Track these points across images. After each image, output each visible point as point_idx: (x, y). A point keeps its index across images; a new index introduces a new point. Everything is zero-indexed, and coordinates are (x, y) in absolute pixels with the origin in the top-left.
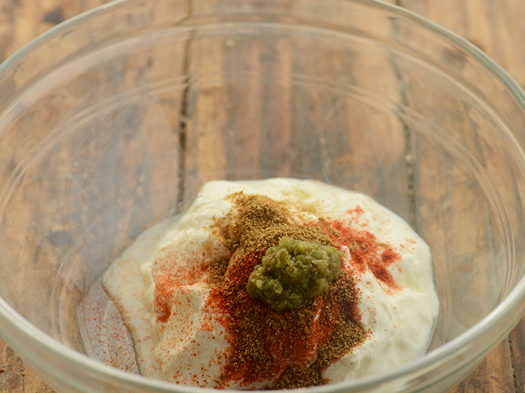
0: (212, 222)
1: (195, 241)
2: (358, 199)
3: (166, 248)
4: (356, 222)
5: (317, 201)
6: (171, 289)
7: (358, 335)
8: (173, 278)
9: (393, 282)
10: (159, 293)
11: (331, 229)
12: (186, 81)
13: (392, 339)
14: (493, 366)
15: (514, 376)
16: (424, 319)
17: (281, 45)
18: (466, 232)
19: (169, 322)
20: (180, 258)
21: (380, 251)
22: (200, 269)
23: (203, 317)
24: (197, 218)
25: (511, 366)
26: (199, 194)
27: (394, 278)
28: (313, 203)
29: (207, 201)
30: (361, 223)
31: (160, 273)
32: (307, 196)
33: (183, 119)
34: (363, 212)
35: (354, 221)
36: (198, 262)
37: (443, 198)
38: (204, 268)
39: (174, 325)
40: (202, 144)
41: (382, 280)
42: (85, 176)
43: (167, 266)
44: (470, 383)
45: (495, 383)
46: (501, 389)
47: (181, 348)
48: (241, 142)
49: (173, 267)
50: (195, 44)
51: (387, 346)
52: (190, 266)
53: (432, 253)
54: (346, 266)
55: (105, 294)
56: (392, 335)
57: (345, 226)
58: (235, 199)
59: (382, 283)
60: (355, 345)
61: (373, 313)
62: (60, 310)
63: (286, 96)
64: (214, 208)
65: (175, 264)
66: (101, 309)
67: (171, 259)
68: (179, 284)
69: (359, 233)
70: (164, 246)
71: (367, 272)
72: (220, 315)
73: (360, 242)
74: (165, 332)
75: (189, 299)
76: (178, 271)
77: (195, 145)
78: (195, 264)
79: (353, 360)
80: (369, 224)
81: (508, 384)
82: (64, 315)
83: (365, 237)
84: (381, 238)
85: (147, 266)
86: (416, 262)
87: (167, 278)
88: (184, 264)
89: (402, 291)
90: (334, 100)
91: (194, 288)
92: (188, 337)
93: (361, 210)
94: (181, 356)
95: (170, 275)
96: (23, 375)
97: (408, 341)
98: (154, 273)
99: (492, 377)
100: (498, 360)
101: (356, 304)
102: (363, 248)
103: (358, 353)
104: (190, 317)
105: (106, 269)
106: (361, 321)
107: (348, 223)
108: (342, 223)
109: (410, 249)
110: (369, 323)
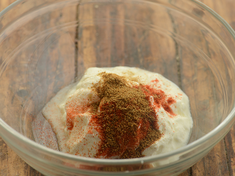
0: (92, 85)
1: (85, 94)
2: (156, 76)
3: (71, 97)
4: (156, 86)
5: (138, 76)
6: (74, 115)
7: (158, 136)
8: (74, 110)
9: (172, 112)
10: (68, 117)
11: (145, 89)
12: (78, 23)
13: (173, 137)
14: (217, 150)
15: (226, 154)
16: (186, 129)
17: (119, 7)
18: (204, 90)
19: (73, 130)
20: (78, 101)
21: (167, 99)
22: (87, 107)
23: (89, 128)
24: (85, 84)
25: (225, 150)
26: (85, 73)
27: (173, 111)
28: (136, 77)
29: (89, 76)
30: (158, 86)
31: (69, 108)
32: (133, 74)
33: (76, 40)
34: (159, 81)
35: (155, 85)
36: (86, 103)
37: (193, 76)
38: (88, 106)
39: (75, 131)
40: (85, 51)
41: (168, 111)
42: (34, 66)
43: (72, 105)
44: (207, 157)
45: (218, 158)
46: (221, 160)
47: (79, 141)
48: (103, 51)
49: (75, 106)
50: (81, 7)
51: (171, 140)
52: (82, 105)
53: (189, 100)
54: (152, 105)
55: (43, 118)
56: (173, 136)
57: (151, 87)
58: (102, 75)
59: (168, 113)
60: (156, 140)
61: (164, 126)
62: (24, 125)
63: (122, 30)
64: (93, 79)
65: (76, 104)
66: (42, 124)
67: (73, 102)
68: (77, 113)
69: (157, 91)
70: (70, 96)
71: (161, 107)
72: (96, 127)
73: (158, 94)
74: (71, 135)
75: (82, 120)
76: (77, 107)
77: (82, 52)
78: (85, 104)
79: (156, 147)
80: (161, 87)
81: (224, 158)
82: (25, 127)
83: (160, 92)
84: (166, 93)
85: (62, 105)
86: (183, 104)
87: (72, 110)
88: (79, 104)
89: (176, 116)
90: (144, 32)
91: (84, 115)
92: (82, 137)
93: (157, 80)
94: (78, 145)
95: (73, 109)
96: (7, 154)
97: (179, 138)
98: (66, 108)
99: (217, 155)
100: (219, 147)
101: (157, 122)
102: (159, 97)
103: (158, 143)
104: (83, 128)
105: (44, 107)
106: (159, 129)
107: (152, 86)
108: (149, 86)
109: (180, 98)
110: (162, 130)
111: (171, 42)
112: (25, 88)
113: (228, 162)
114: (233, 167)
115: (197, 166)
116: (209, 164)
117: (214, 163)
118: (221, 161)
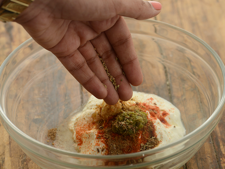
0: (96, 107)
1: (90, 113)
2: (151, 95)
3: (79, 118)
4: (151, 103)
5: (135, 97)
6: (82, 133)
8: (82, 128)
9: (168, 123)
10: (77, 135)
11: (141, 106)
14: (208, 153)
15: (216, 155)
18: (192, 106)
19: (82, 145)
21: (161, 112)
22: (92, 124)
23: (96, 141)
24: (90, 106)
25: (214, 152)
26: (89, 99)
27: (168, 122)
30: (153, 103)
31: (77, 127)
34: (153, 99)
35: (150, 103)
36: (91, 121)
38: (94, 123)
39: (85, 146)
42: (45, 99)
43: (79, 124)
44: (200, 159)
45: (209, 158)
47: (88, 153)
49: (82, 124)
52: (88, 123)
53: (180, 113)
54: (149, 118)
56: (169, 142)
57: (147, 104)
59: (164, 124)
60: (156, 146)
61: (161, 134)
64: (96, 102)
65: (83, 123)
68: (85, 131)
69: (153, 107)
71: (157, 119)
72: (102, 140)
73: (153, 110)
74: (81, 149)
75: (90, 136)
76: (84, 126)
78: (90, 122)
80: (156, 104)
81: (214, 158)
83: (155, 108)
84: (161, 108)
86: (175, 116)
87: (80, 129)
88: (86, 123)
89: (171, 127)
91: (91, 131)
92: (91, 149)
93: (152, 99)
95: (81, 127)
98: (75, 128)
99: (208, 156)
100: (209, 150)
101: (155, 131)
102: (154, 112)
104: (91, 143)
106: (157, 137)
107: (148, 103)
109: (172, 111)
110: (160, 138)
111: (162, 71)
112: (40, 117)
113: (218, 162)
114: (223, 165)
115: (192, 167)
116: (202, 164)
117: (206, 163)
118: (212, 161)
